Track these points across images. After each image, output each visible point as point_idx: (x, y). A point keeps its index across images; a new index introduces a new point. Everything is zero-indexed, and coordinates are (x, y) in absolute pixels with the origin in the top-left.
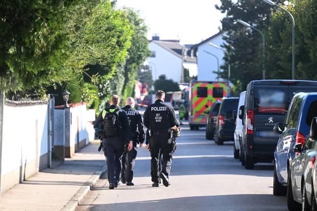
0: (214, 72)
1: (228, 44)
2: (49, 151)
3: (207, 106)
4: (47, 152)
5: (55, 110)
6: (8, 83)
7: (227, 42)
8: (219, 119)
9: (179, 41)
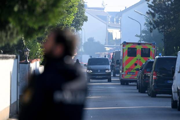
0: (137, 36)
1: (153, 11)
2: (17, 99)
3: (136, 64)
4: (16, 100)
5: (20, 64)
6: (6, 36)
7: (152, 9)
8: (153, 74)
9: (103, 9)
